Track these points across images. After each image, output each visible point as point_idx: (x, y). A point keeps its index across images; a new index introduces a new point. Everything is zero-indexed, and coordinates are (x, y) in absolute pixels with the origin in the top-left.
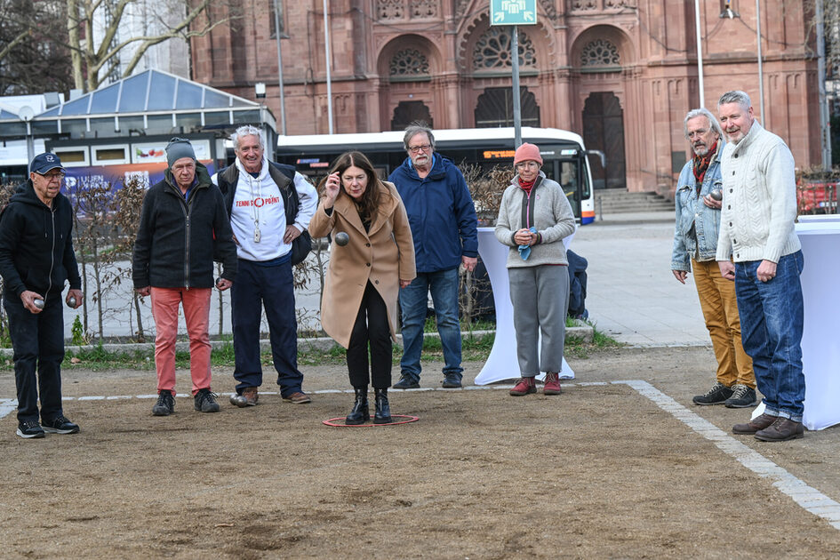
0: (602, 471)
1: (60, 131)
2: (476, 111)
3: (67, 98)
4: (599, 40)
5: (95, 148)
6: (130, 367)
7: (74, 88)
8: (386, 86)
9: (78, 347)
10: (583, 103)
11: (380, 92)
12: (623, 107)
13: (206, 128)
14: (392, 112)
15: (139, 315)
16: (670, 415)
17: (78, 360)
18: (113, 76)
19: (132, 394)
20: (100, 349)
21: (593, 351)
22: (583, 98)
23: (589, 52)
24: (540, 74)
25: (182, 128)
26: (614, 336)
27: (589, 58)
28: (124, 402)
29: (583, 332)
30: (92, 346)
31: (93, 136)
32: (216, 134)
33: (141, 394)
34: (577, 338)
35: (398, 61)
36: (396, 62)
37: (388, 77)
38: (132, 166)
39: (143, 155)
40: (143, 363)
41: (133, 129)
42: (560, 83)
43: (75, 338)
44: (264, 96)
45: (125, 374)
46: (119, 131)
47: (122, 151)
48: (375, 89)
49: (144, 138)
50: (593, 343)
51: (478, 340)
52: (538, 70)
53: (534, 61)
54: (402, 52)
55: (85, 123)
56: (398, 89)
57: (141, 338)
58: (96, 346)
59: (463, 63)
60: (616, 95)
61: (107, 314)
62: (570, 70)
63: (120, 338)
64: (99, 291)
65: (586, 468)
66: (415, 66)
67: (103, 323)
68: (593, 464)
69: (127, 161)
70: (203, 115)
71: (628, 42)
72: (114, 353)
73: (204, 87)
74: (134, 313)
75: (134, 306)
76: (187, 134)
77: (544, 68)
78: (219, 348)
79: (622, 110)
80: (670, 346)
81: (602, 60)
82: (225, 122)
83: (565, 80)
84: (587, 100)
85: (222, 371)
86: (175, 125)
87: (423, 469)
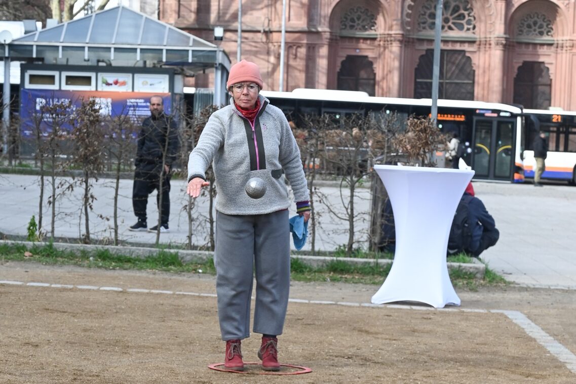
0: (463, 377)
1: (34, 56)
2: (416, 69)
3: (44, 26)
4: (536, 13)
5: (65, 74)
6: (76, 264)
7: (51, 17)
8: (336, 40)
9: (31, 243)
10: (516, 71)
11: (331, 46)
12: (552, 77)
13: (167, 63)
14: (339, 64)
15: (87, 220)
16: (535, 340)
17: (31, 254)
18: (87, 10)
19: (74, 284)
20: (51, 246)
21: (483, 286)
22: (517, 66)
23: (526, 23)
24: (478, 40)
25: (145, 62)
26: (505, 275)
27: (525, 29)
28: (65, 290)
29: (476, 268)
30: (43, 243)
31: (64, 62)
32: (175, 70)
33: (81, 285)
34: (471, 273)
35: (349, 18)
36: (346, 18)
37: (339, 31)
38: (97, 94)
39: (108, 84)
40: (87, 262)
41: (101, 59)
42: (496, 50)
43: (29, 235)
44: (221, 39)
45: (70, 270)
46: (88, 60)
47: (89, 78)
48: (326, 41)
49: (110, 69)
50: (484, 279)
51: (382, 267)
52: (477, 36)
53: (474, 28)
54: (353, 9)
55: (58, 50)
56: (347, 44)
57: (87, 240)
58: (48, 243)
59: (408, 24)
60: (547, 65)
61: (59, 216)
62: (506, 39)
63: (70, 239)
64: (54, 196)
65: (449, 373)
66: (365, 23)
67: (55, 223)
68: (456, 371)
69: (92, 88)
70: (164, 52)
71: (562, 17)
72: (62, 251)
73: (168, 26)
74: (84, 217)
75: (84, 211)
76: (149, 68)
77: (482, 36)
78: (155, 254)
79: (551, 80)
80: (552, 288)
81: (537, 32)
82: (184, 60)
83: (501, 47)
84: (519, 68)
85: (154, 274)
86: (138, 58)
87: (311, 362)
